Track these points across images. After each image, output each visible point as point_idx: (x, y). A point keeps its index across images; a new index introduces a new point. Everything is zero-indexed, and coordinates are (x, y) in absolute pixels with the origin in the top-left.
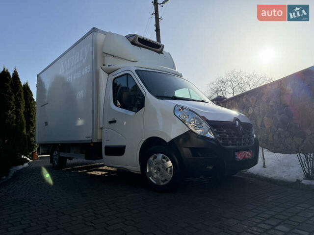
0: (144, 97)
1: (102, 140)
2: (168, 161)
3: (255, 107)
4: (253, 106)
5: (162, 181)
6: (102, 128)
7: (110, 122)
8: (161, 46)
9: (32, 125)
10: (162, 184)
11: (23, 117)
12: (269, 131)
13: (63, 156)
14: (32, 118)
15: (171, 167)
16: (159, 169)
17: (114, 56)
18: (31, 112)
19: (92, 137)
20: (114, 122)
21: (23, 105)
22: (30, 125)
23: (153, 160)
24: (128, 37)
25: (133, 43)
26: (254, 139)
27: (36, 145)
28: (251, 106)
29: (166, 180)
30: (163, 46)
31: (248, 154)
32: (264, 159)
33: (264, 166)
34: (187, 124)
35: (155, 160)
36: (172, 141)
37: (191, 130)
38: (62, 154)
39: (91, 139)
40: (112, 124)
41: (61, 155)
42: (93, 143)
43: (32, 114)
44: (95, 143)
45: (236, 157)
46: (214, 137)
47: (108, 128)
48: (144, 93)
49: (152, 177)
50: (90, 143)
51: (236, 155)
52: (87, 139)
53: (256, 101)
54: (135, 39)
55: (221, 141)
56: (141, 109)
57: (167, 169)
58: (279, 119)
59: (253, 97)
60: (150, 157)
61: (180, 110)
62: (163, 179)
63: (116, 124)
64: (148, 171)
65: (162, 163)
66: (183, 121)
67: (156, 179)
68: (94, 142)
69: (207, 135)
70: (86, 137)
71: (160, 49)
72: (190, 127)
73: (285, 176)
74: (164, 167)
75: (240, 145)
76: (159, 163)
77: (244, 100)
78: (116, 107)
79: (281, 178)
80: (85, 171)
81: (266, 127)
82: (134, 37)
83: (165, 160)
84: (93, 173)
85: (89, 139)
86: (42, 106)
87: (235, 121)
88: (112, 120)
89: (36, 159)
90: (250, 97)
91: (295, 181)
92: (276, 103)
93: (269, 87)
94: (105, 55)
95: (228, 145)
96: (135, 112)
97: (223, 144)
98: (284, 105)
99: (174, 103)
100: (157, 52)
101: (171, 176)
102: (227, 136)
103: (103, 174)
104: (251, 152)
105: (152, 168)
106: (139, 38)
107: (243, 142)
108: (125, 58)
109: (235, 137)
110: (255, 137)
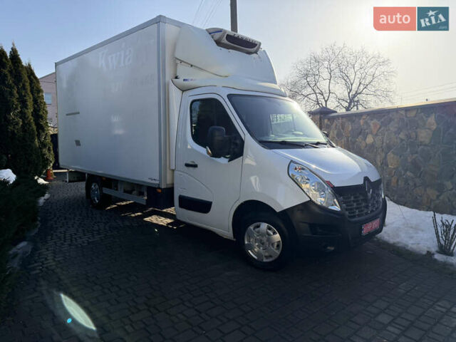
0: (243, 142)
1: (173, 184)
2: (274, 233)
3: (376, 135)
4: (375, 133)
5: (266, 257)
6: (173, 170)
7: (187, 165)
8: (256, 45)
9: (43, 130)
10: (265, 260)
11: (32, 121)
12: (393, 173)
13: (106, 193)
14: (42, 119)
15: (279, 241)
16: (262, 242)
17: (192, 66)
18: (39, 111)
19: (160, 180)
20: (195, 166)
21: (30, 103)
22: (40, 131)
23: (254, 229)
24: (212, 32)
26: (382, 200)
27: (51, 159)
28: (371, 133)
29: (271, 256)
30: (260, 44)
31: (376, 224)
34: (305, 190)
35: (257, 230)
36: (285, 212)
37: (311, 200)
38: (106, 191)
39: (158, 182)
40: (191, 169)
41: (104, 192)
42: (161, 189)
43: (41, 113)
44: (165, 189)
45: (363, 232)
46: (339, 209)
47: (183, 172)
48: (243, 136)
49: (252, 249)
50: (155, 188)
51: (363, 229)
52: (149, 181)
53: (380, 128)
56: (237, 157)
57: (273, 244)
58: (409, 160)
59: (375, 121)
60: (250, 225)
61: (296, 169)
62: (267, 254)
63: (196, 169)
64: (246, 242)
65: (267, 236)
66: (301, 187)
67: (257, 254)
68: (162, 187)
70: (150, 179)
71: (255, 49)
72: (310, 195)
74: (269, 240)
75: (367, 214)
76: (262, 235)
77: (362, 121)
78: (196, 144)
79: (407, 246)
80: (139, 214)
81: (390, 166)
82: (221, 33)
83: (271, 233)
84: (154, 219)
85: (154, 182)
86: (67, 115)
87: (364, 182)
88: (191, 163)
89: (51, 178)
90: (372, 120)
91: (424, 253)
92: (409, 136)
93: (403, 112)
94: (179, 62)
95: (354, 217)
96: (228, 160)
97: (349, 217)
98: (421, 142)
99: (287, 158)
100: (249, 53)
101: (278, 252)
102: (355, 204)
103: (168, 224)
104: (378, 220)
105: (251, 240)
106: (228, 35)
107: (370, 208)
108: (209, 71)
109: (363, 204)
110: (383, 197)
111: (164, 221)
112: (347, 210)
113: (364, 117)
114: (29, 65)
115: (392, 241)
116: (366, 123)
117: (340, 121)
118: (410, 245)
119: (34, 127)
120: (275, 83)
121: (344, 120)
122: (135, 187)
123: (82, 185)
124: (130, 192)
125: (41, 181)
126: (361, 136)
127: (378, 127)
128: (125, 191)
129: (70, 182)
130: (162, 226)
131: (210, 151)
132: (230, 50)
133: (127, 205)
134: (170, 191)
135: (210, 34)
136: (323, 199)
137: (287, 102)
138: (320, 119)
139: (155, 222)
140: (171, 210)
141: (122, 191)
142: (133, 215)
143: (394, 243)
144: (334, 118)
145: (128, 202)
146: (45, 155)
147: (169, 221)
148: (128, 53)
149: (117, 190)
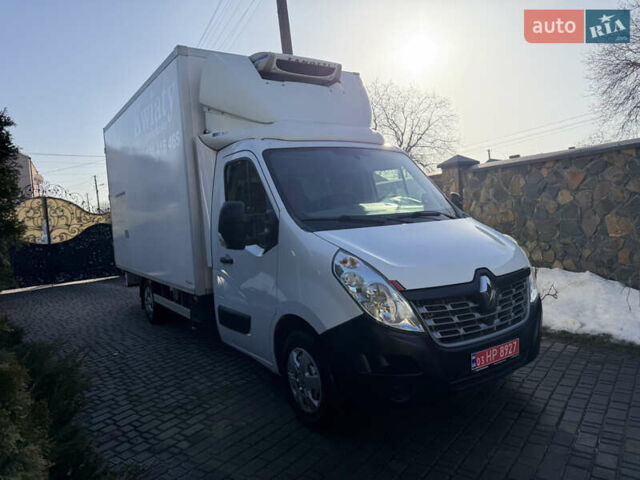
0: (276, 222)
1: (212, 289)
6: (211, 269)
13: (158, 301)
17: (223, 113)
19: (197, 284)
20: (231, 262)
24: (254, 60)
25: (266, 74)
26: (531, 304)
30: (340, 66)
31: (508, 350)
37: (365, 313)
38: (157, 298)
39: (194, 287)
40: (227, 265)
42: (197, 297)
44: (202, 297)
45: (473, 365)
48: (277, 213)
50: (192, 295)
51: (475, 361)
52: (186, 285)
54: (269, 64)
55: (437, 335)
56: (273, 246)
63: (232, 266)
68: (199, 294)
69: (400, 326)
75: (488, 332)
77: (545, 172)
82: (266, 60)
85: (190, 286)
86: (116, 196)
87: (477, 279)
88: (226, 258)
94: (207, 110)
95: (458, 339)
96: (262, 250)
97: (442, 340)
99: (336, 244)
100: (325, 83)
102: (455, 317)
106: (278, 61)
107: (497, 322)
108: (247, 117)
109: (477, 316)
110: (533, 298)
112: (436, 328)
116: (555, 172)
126: (546, 194)
131: (222, 240)
132: (285, 83)
135: (253, 63)
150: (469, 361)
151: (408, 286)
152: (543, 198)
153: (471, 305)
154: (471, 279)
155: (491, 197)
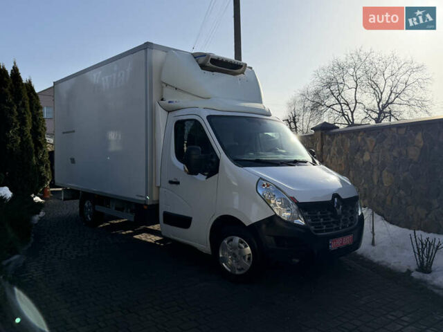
0: (218, 160)
1: (158, 201)
2: (246, 246)
3: (373, 152)
4: (371, 150)
5: (238, 269)
6: (159, 187)
7: (171, 182)
8: (242, 66)
9: (41, 147)
10: (237, 272)
11: (30, 138)
12: (388, 191)
13: (98, 210)
14: (41, 136)
15: (250, 254)
16: (234, 255)
17: (176, 89)
18: (38, 128)
19: (146, 197)
20: (177, 183)
21: (29, 121)
22: (38, 148)
23: (228, 243)
24: (196, 56)
25: (203, 67)
26: (359, 216)
27: (48, 177)
28: (368, 150)
29: (242, 269)
30: (245, 65)
31: (347, 240)
32: (374, 234)
33: (373, 243)
34: (272, 205)
35: (230, 243)
36: (253, 226)
37: (276, 215)
38: (99, 208)
39: (144, 199)
40: (174, 185)
41: (96, 209)
42: (146, 205)
43: (40, 130)
44: (150, 205)
45: (330, 247)
46: (304, 223)
47: (167, 189)
48: (219, 155)
49: (226, 263)
50: (142, 205)
51: (331, 244)
52: (137, 198)
53: (375, 146)
54: (206, 60)
55: (313, 227)
56: (214, 175)
57: (244, 257)
58: (402, 178)
59: (371, 138)
60: (224, 238)
61: (264, 185)
62: (239, 267)
63: (179, 186)
64: (221, 256)
65: (239, 249)
66: (268, 203)
67: (231, 267)
68: (148, 204)
69: (296, 222)
70: (137, 196)
71: (241, 69)
72: (276, 210)
73: (395, 263)
74: (240, 253)
75: (337, 229)
76: (234, 248)
77: (359, 138)
78: (179, 163)
79: (390, 264)
80: (131, 231)
81: (385, 185)
82: (205, 58)
83: (242, 246)
84: (143, 237)
85: (140, 198)
86: (64, 133)
87: (333, 199)
88: (174, 180)
89: (48, 197)
90: (368, 137)
91: (404, 271)
92: (400, 154)
93: (395, 129)
94: (164, 85)
95: (322, 231)
96: (205, 177)
97: (315, 231)
98: (411, 160)
99: (257, 175)
100: (235, 74)
101: (249, 265)
102: (322, 219)
103: (157, 241)
104: (351, 236)
105: (226, 253)
106: (212, 59)
107: (341, 224)
108: (193, 93)
109: (332, 220)
110: (360, 214)
111: (152, 238)
112: (312, 225)
113: (361, 134)
114: (30, 82)
115: (376, 260)
116: (363, 139)
117: (340, 137)
118: (392, 264)
119: (32, 145)
120: (261, 103)
121: (344, 136)
122: (126, 204)
123: (76, 203)
124: (121, 209)
125: (37, 199)
126: (359, 153)
127: (374, 144)
128: (117, 209)
129: (65, 199)
130: (150, 243)
131: (186, 169)
132: (215, 73)
133: (120, 223)
134: (155, 207)
135: (195, 58)
136: (289, 214)
137: (268, 122)
138: (322, 135)
139: (144, 239)
140: (156, 227)
141: (114, 208)
142: (124, 233)
143: (378, 262)
144: (335, 134)
145: (122, 221)
146: (42, 172)
147: (158, 238)
148: (119, 75)
149: (109, 207)
150: (328, 245)
151: (300, 201)
152: (357, 156)
153: (329, 213)
154: (330, 199)
155: (335, 153)
